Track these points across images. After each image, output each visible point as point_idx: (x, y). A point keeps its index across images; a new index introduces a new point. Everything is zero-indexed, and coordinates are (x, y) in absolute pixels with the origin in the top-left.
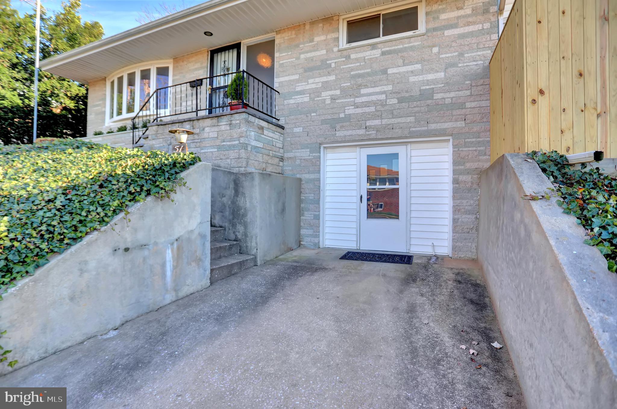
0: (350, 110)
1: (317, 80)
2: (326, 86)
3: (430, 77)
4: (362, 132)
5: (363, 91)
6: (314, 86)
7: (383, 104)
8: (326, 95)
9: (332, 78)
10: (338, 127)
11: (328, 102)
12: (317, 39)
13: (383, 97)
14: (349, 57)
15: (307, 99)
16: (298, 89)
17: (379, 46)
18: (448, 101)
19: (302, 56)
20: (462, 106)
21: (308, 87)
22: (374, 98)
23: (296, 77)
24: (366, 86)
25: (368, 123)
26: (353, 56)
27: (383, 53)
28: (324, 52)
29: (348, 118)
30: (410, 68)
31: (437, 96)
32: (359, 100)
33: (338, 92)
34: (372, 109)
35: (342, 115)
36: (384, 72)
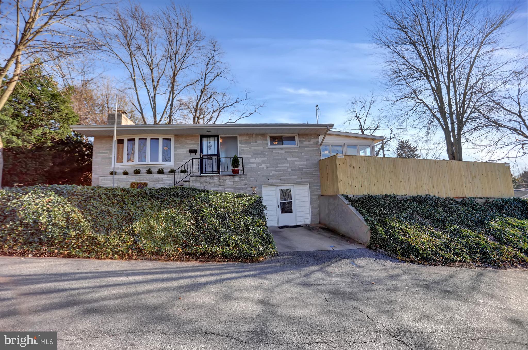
0: (274, 172)
1: (260, 159)
2: (263, 162)
3: (302, 163)
4: (279, 181)
5: (279, 165)
6: (258, 161)
7: (286, 171)
8: (264, 165)
9: (266, 159)
10: (269, 178)
11: (265, 168)
12: (258, 142)
13: (286, 168)
14: (272, 151)
15: (255, 166)
16: (251, 161)
17: (284, 149)
18: (308, 172)
19: (252, 148)
20: (312, 174)
21: (255, 161)
22: (283, 168)
23: (250, 156)
24: (280, 164)
25: (281, 178)
26: (274, 151)
27: (285, 152)
28: (262, 148)
29: (273, 175)
30: (295, 159)
31: (304, 170)
32: (277, 169)
33: (269, 165)
34: (282, 172)
35: (271, 174)
36: (286, 159)
